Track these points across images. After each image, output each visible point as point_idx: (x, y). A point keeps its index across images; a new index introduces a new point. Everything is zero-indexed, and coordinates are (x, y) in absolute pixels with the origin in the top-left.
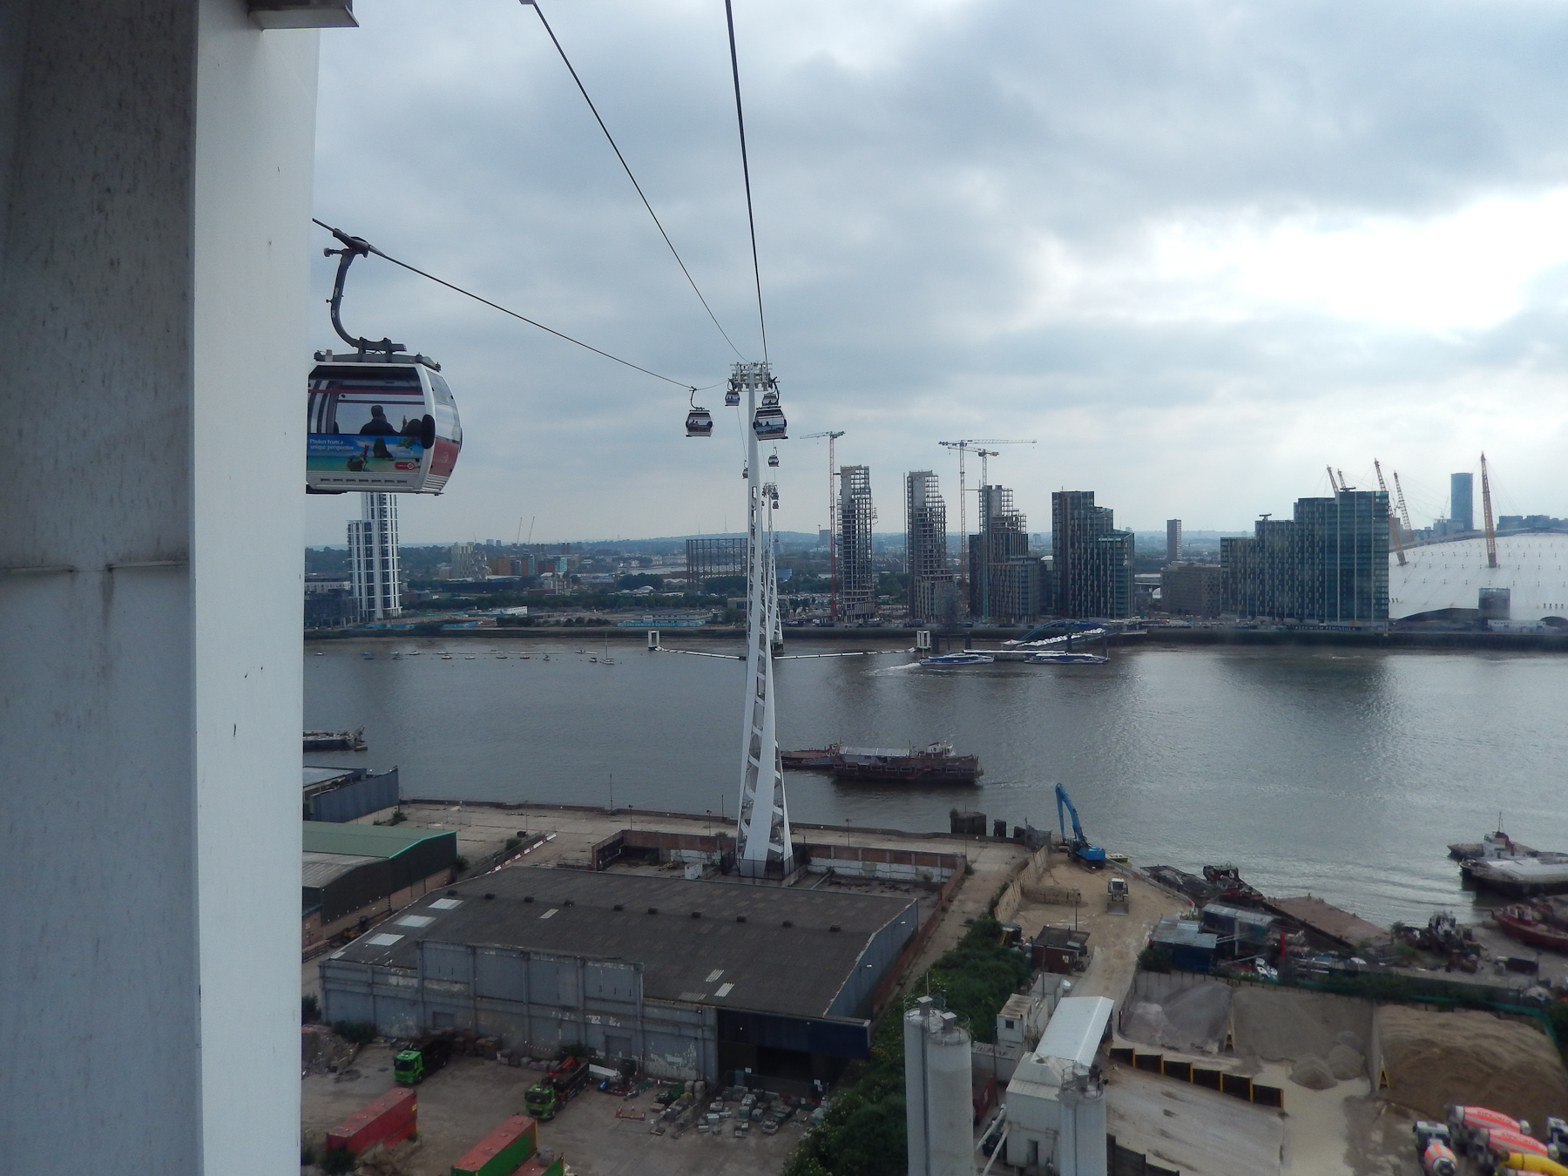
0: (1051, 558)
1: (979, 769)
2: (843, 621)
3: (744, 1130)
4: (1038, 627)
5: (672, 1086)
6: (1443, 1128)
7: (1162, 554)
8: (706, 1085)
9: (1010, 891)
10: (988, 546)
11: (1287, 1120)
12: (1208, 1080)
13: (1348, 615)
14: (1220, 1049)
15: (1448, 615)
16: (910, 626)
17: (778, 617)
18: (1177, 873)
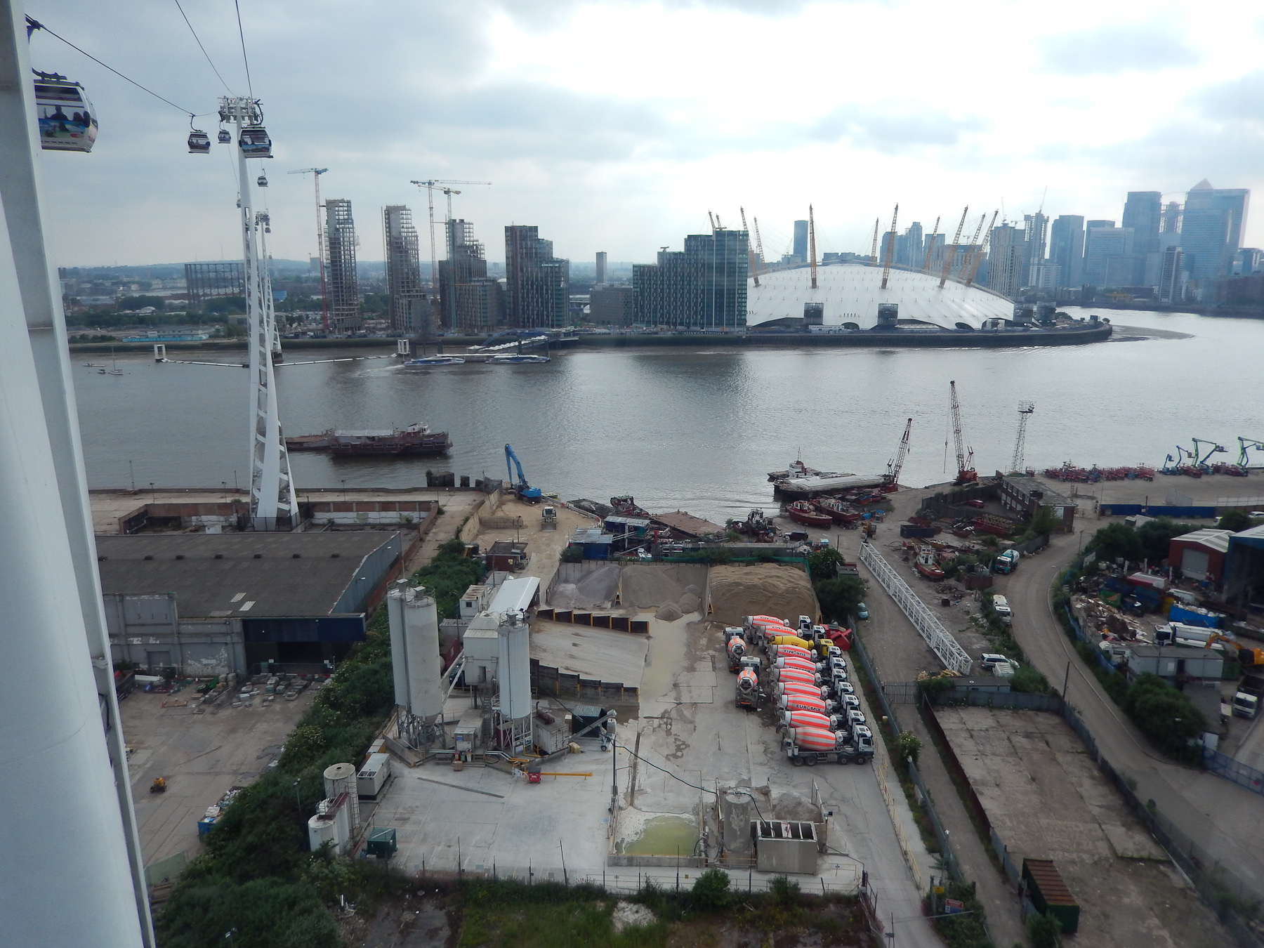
0: (505, 280)
1: (449, 442)
2: (334, 333)
3: (270, 701)
4: (496, 335)
5: (208, 681)
6: (740, 629)
7: (593, 279)
8: (237, 675)
9: (471, 521)
10: (455, 270)
11: (651, 640)
12: (602, 623)
13: (719, 324)
14: (612, 606)
15: (785, 322)
16: (392, 336)
17: (275, 330)
18: (592, 503)
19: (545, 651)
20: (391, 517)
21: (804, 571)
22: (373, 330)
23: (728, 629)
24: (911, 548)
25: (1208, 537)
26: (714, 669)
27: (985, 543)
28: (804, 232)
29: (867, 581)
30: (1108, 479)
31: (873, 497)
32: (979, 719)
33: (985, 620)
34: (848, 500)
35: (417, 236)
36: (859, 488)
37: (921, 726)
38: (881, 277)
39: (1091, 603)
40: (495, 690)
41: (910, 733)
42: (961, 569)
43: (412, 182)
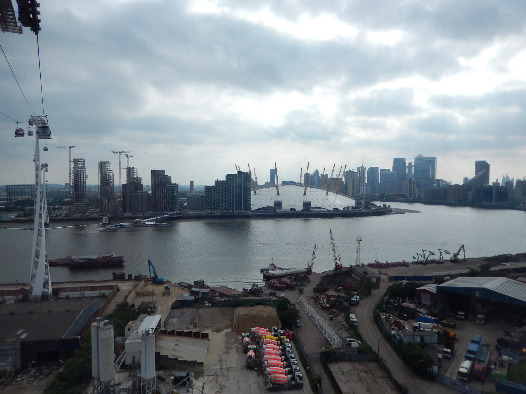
0: (151, 192)
1: (124, 260)
2: (74, 215)
3: (32, 381)
4: (146, 215)
6: (248, 334)
7: (188, 192)
8: (16, 370)
9: (132, 293)
10: (129, 188)
11: (210, 341)
12: (188, 335)
13: (240, 209)
14: (193, 327)
15: (267, 208)
16: (100, 216)
17: (47, 213)
18: (186, 283)
19: (163, 348)
20: (96, 293)
21: (275, 308)
22: (92, 213)
23: (243, 334)
24: (317, 297)
25: (429, 288)
26: (237, 352)
27: (346, 294)
28: (273, 173)
29: (300, 311)
30: (392, 267)
31: (302, 276)
32: (346, 366)
33: (347, 325)
34: (292, 278)
35: (113, 174)
36: (297, 274)
37: (322, 371)
38: (304, 190)
39: (387, 315)
40: (139, 366)
41: (318, 373)
42: (337, 304)
43: (112, 152)
